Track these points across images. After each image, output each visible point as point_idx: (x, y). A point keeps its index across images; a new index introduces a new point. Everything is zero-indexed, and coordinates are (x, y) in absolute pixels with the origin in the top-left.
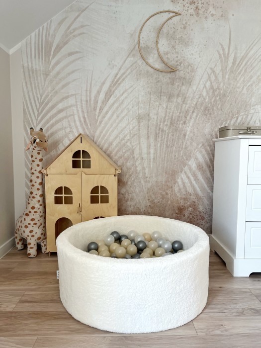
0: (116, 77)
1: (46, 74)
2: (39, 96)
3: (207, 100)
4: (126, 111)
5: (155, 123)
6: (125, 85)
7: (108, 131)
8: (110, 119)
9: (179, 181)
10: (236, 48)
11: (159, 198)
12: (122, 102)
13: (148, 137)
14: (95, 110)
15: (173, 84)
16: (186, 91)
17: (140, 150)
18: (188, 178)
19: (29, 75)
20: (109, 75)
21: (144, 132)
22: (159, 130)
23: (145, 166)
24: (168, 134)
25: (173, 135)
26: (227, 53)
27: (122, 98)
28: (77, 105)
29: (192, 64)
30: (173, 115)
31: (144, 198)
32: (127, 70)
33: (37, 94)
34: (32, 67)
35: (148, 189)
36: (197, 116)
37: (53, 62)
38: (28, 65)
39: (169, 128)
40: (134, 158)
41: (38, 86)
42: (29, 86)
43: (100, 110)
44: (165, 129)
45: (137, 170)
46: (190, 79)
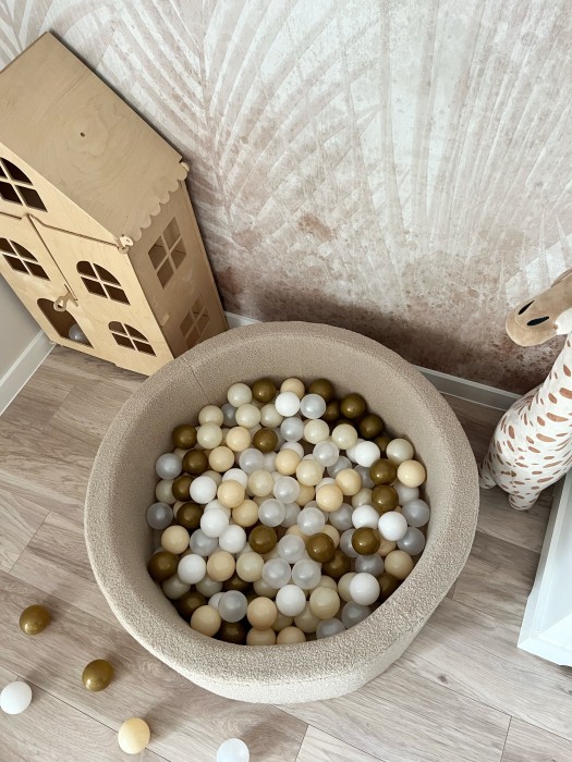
11: (442, 297)
13: (427, 85)
21: (407, 59)
25: (552, 95)
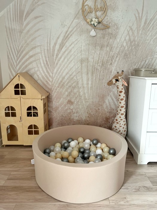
0: (66, 33)
1: (21, 32)
2: (17, 47)
3: (126, 49)
4: (73, 57)
5: (92, 64)
6: (73, 39)
7: (62, 69)
8: (63, 62)
9: (107, 101)
10: (147, 13)
11: (94, 112)
12: (71, 51)
13: (88, 73)
14: (53, 56)
15: (104, 38)
16: (113, 43)
17: (82, 82)
18: (113, 99)
19: (10, 32)
20: (62, 32)
21: (85, 70)
22: (94, 69)
23: (85, 92)
24: (100, 71)
25: (103, 72)
26: (141, 16)
27: (70, 48)
28: (41, 53)
29: (117, 24)
30: (103, 59)
31: (85, 112)
32: (74, 28)
33: (15, 45)
34: (12, 27)
35: (87, 106)
36: (119, 60)
37: (25, 23)
38: (9, 25)
39: (101, 67)
40: (78, 87)
41: (16, 40)
42: (10, 40)
43: (56, 56)
44: (98, 68)
45: (80, 95)
46: (115, 34)
